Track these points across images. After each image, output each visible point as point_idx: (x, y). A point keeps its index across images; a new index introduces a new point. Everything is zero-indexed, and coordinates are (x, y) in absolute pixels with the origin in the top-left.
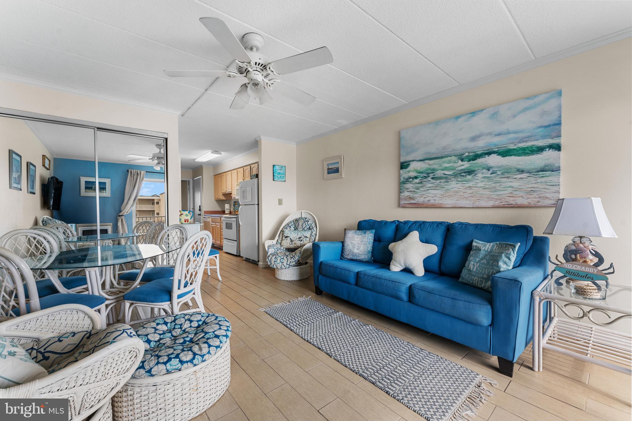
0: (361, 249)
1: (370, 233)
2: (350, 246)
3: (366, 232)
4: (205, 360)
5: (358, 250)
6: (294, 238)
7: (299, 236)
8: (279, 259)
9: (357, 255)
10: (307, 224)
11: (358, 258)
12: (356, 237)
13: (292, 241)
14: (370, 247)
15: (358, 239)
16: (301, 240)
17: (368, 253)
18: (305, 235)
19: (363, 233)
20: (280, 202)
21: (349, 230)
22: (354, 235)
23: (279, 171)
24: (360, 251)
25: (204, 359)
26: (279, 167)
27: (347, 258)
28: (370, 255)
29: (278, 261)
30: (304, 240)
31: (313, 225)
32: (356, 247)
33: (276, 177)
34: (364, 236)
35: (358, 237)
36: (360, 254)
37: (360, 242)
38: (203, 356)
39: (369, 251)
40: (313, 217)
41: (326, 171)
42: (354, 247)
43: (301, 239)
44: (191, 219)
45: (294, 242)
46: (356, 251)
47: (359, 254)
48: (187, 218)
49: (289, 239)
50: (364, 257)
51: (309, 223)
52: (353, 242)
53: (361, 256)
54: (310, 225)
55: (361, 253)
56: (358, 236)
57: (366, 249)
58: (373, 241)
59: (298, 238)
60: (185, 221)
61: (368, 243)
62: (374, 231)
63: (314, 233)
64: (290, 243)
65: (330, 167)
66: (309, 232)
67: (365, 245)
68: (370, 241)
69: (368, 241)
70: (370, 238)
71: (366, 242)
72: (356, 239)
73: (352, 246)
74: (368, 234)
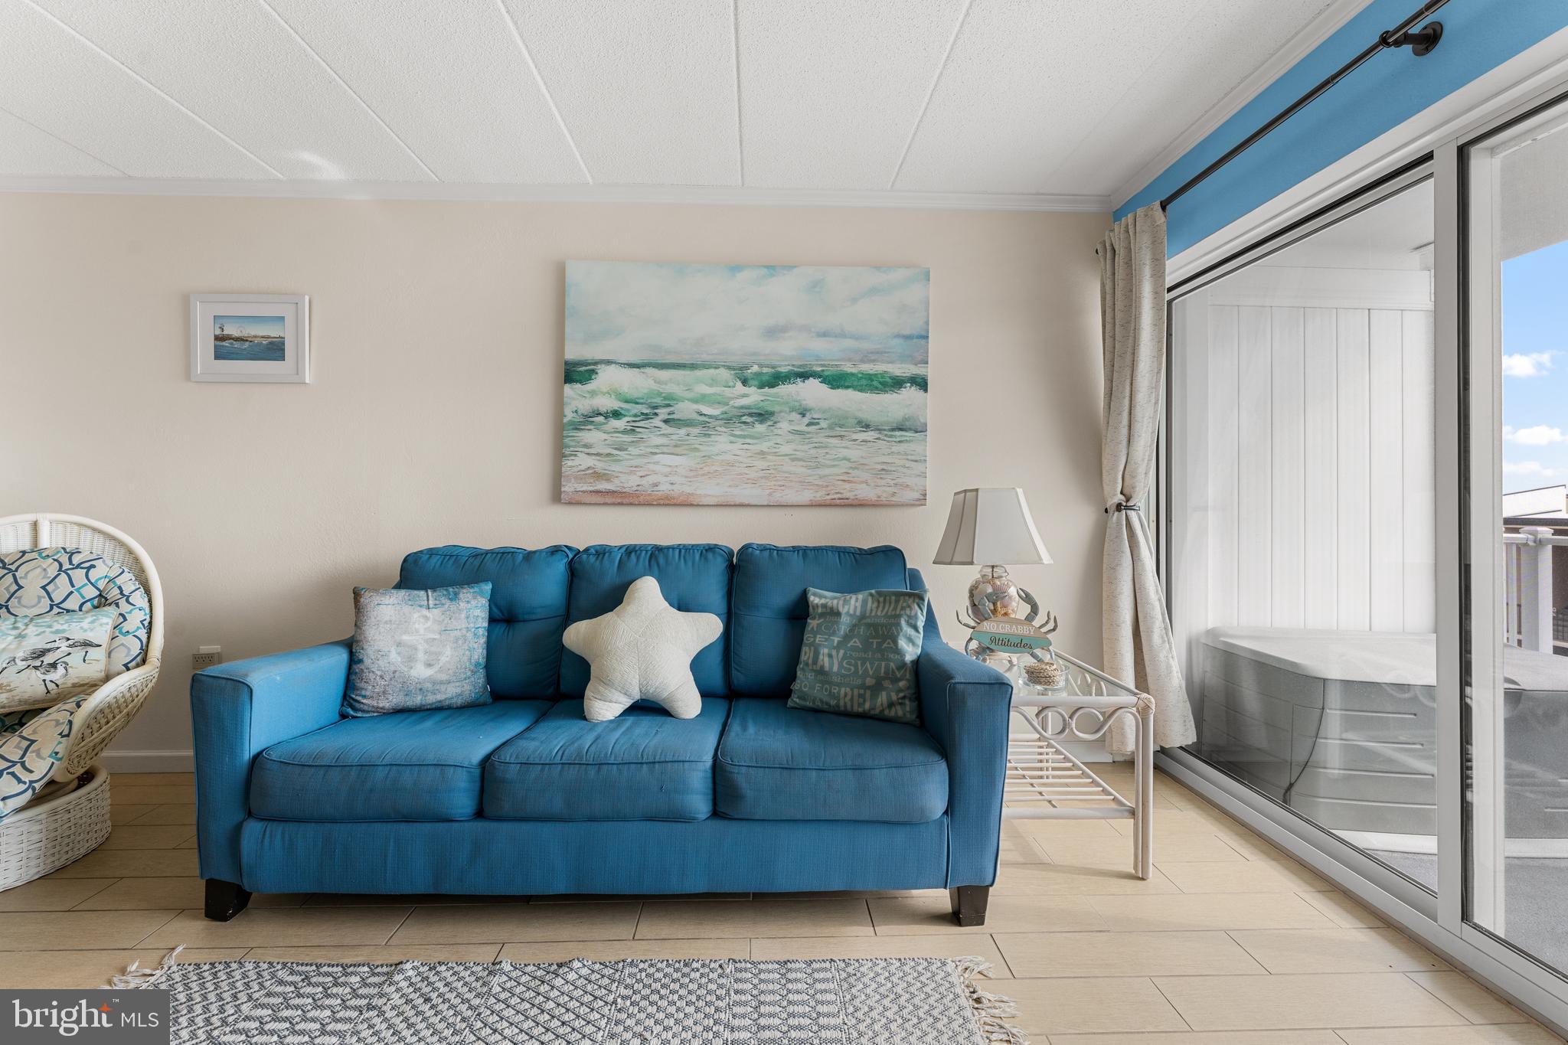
0: (444, 659)
1: (475, 598)
2: (393, 656)
3: (456, 594)
5: (429, 665)
7: (32, 643)
9: (429, 685)
10: (79, 582)
11: (431, 699)
12: (416, 615)
14: (478, 650)
15: (429, 624)
16: (58, 666)
17: (474, 672)
18: (75, 637)
19: (444, 600)
21: (376, 590)
22: (406, 609)
24: (441, 670)
27: (377, 709)
28: (480, 678)
30: (75, 661)
31: (128, 582)
32: (421, 656)
34: (453, 607)
35: (427, 618)
36: (442, 683)
37: (436, 637)
39: (477, 664)
40: (122, 544)
41: (204, 346)
42: (410, 660)
43: (50, 659)
46: (420, 672)
47: (434, 683)
50: (459, 690)
51: (93, 574)
52: (405, 638)
53: (443, 688)
54: (100, 585)
55: (444, 677)
56: (425, 612)
57: (465, 659)
58: (486, 624)
61: (470, 635)
62: (488, 587)
63: (135, 619)
65: (231, 330)
66: (105, 620)
67: (460, 642)
68: (478, 626)
69: (472, 625)
70: (476, 614)
71: (464, 631)
72: (417, 626)
73: (399, 654)
74: (468, 602)
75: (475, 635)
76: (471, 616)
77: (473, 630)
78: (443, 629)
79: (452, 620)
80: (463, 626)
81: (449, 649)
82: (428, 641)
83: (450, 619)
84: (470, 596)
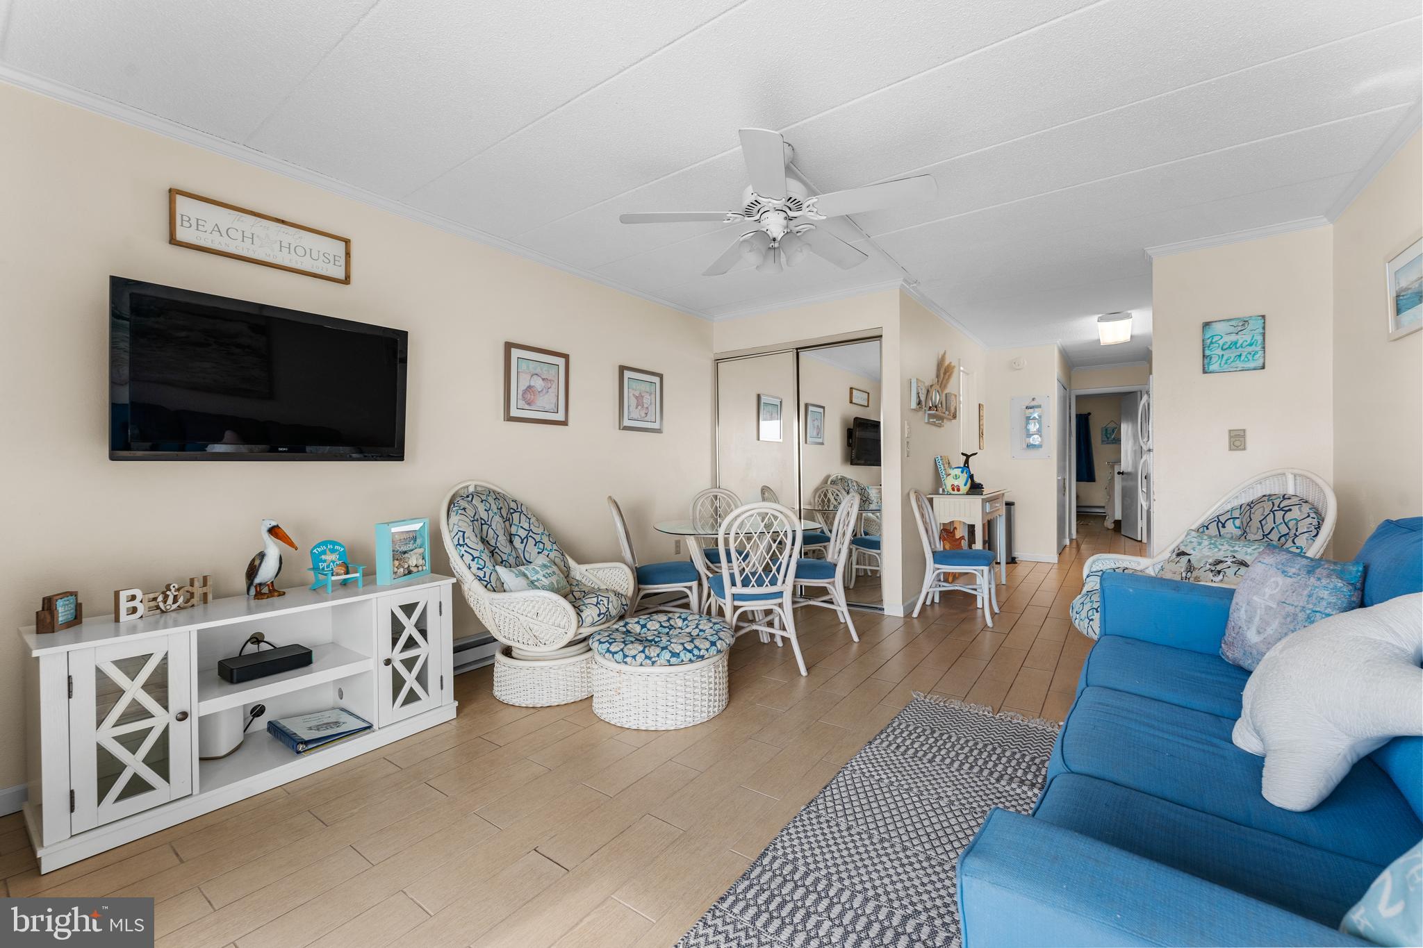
1: (1329, 576)
2: (1243, 610)
4: (626, 663)
5: (1260, 633)
6: (1199, 561)
7: (1220, 556)
8: (1087, 607)
10: (1279, 520)
13: (1190, 568)
16: (1219, 572)
18: (1240, 557)
19: (1304, 571)
20: (1237, 440)
22: (1272, 571)
23: (1233, 338)
25: (625, 660)
26: (1233, 323)
29: (1084, 614)
30: (1230, 572)
32: (1257, 620)
33: (1214, 360)
35: (1278, 584)
37: (1274, 606)
38: (625, 656)
41: (1390, 305)
42: (1250, 620)
43: (1219, 567)
44: (965, 485)
45: (1195, 573)
46: (1253, 636)
47: (1260, 653)
48: (956, 483)
49: (1184, 559)
51: (1289, 516)
52: (1255, 598)
54: (1291, 524)
59: (1210, 561)
60: (953, 489)
61: (1301, 616)
64: (1184, 575)
67: (1289, 619)
68: (1318, 609)
69: (1311, 606)
70: (1322, 596)
71: (1298, 610)
72: (1267, 590)
73: (1246, 611)
74: (1319, 579)
75: (1309, 617)
76: (1315, 596)
77: (1308, 612)
78: (1283, 600)
79: (1294, 594)
80: (1301, 604)
81: (1277, 623)
82: (1269, 608)
83: (1293, 592)
84: (1325, 572)
